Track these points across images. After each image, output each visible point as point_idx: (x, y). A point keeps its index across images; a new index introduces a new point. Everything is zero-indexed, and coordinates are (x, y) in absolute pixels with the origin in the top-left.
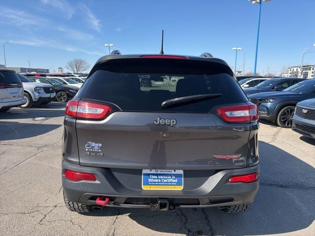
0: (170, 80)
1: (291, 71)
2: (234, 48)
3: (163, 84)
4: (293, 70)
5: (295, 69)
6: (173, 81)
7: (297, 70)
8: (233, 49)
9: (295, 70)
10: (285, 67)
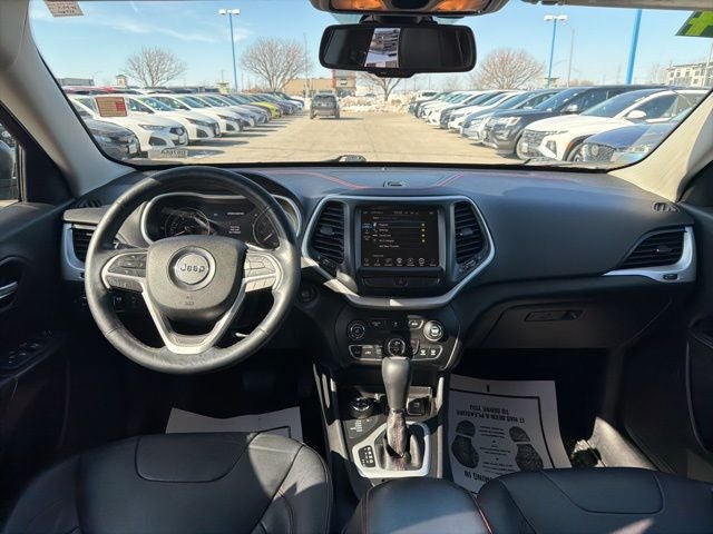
0: (386, 99)
1: (672, 75)
2: (550, 17)
3: (370, 111)
4: (678, 74)
5: (683, 72)
6: (393, 102)
7: (688, 73)
8: (547, 17)
9: (683, 75)
10: (658, 66)
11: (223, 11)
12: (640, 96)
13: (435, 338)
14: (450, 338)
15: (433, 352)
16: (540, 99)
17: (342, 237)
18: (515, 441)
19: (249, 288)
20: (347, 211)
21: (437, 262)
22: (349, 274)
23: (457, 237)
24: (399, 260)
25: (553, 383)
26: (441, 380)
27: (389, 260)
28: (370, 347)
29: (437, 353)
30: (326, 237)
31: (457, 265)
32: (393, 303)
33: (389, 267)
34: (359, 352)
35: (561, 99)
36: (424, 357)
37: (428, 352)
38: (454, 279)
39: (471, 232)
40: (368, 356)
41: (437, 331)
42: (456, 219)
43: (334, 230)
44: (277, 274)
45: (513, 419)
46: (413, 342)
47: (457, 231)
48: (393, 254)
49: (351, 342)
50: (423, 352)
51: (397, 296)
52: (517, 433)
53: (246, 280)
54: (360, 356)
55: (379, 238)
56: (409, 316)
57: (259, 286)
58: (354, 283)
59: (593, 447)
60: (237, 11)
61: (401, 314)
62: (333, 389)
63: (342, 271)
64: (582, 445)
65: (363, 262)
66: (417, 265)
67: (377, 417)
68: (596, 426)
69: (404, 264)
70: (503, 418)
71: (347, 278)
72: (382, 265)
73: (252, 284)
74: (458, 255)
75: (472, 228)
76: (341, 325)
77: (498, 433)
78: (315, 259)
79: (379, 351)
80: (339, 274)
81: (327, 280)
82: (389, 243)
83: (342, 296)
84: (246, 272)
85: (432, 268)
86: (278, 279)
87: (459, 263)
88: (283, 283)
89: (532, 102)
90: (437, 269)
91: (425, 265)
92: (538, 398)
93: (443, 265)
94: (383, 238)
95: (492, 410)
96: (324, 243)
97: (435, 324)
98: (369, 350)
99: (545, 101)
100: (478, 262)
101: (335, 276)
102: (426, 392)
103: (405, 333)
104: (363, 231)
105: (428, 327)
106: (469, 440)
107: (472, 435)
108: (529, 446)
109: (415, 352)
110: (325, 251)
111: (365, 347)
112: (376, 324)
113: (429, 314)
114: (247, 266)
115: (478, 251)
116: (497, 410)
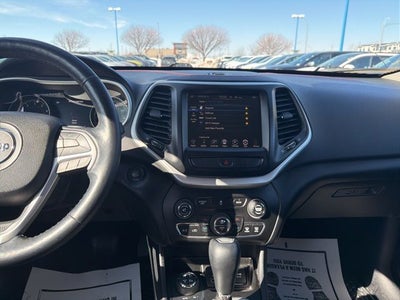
11: (110, 9)
12: (350, 57)
13: (258, 215)
14: (273, 215)
15: (257, 229)
16: (292, 59)
17: (169, 119)
18: (310, 289)
19: (62, 169)
20: (174, 95)
21: (260, 143)
22: (176, 155)
23: (279, 119)
24: (224, 142)
25: (336, 240)
26: (262, 253)
27: (215, 141)
28: (197, 225)
29: (260, 231)
30: (155, 120)
31: (279, 146)
32: (219, 183)
33: (214, 148)
34: (186, 230)
35: (304, 59)
36: (247, 234)
37: (252, 229)
38: (277, 160)
39: (291, 115)
40: (195, 234)
41: (260, 209)
42: (277, 103)
43: (162, 112)
44: (93, 153)
45: (307, 270)
46: (237, 219)
47: (278, 114)
48: (219, 136)
49: (178, 220)
50: (247, 229)
51: (222, 176)
52: (311, 282)
53: (58, 159)
54: (187, 234)
55: (204, 120)
56: (234, 195)
57: (73, 166)
58: (181, 163)
59: (372, 293)
60: (119, 9)
61: (226, 193)
62: (161, 265)
63: (169, 152)
64: (362, 291)
65: (190, 144)
66: (241, 146)
67: (203, 292)
68: (374, 277)
69: (229, 145)
70: (299, 269)
71: (174, 159)
72: (208, 146)
73: (65, 164)
74: (279, 137)
75: (291, 112)
76: (169, 204)
77: (296, 282)
78: (143, 140)
79: (205, 229)
80: (166, 154)
81: (155, 160)
82: (215, 126)
83: (169, 176)
84: (59, 151)
85: (255, 149)
86: (93, 159)
87: (281, 144)
88: (99, 163)
89: (287, 61)
90: (261, 149)
91: (249, 146)
92: (325, 252)
93: (266, 145)
94: (208, 121)
95: (290, 263)
96: (153, 125)
97: (258, 202)
98: (196, 228)
99: (295, 61)
100: (298, 144)
101: (162, 157)
102: (247, 262)
103: (230, 211)
104: (190, 113)
105: (252, 205)
106: (275, 289)
107: (276, 285)
108: (321, 292)
109: (239, 229)
110: (154, 133)
111: (191, 225)
112: (203, 203)
113: (252, 193)
114: (59, 144)
115: (296, 134)
116: (294, 263)
